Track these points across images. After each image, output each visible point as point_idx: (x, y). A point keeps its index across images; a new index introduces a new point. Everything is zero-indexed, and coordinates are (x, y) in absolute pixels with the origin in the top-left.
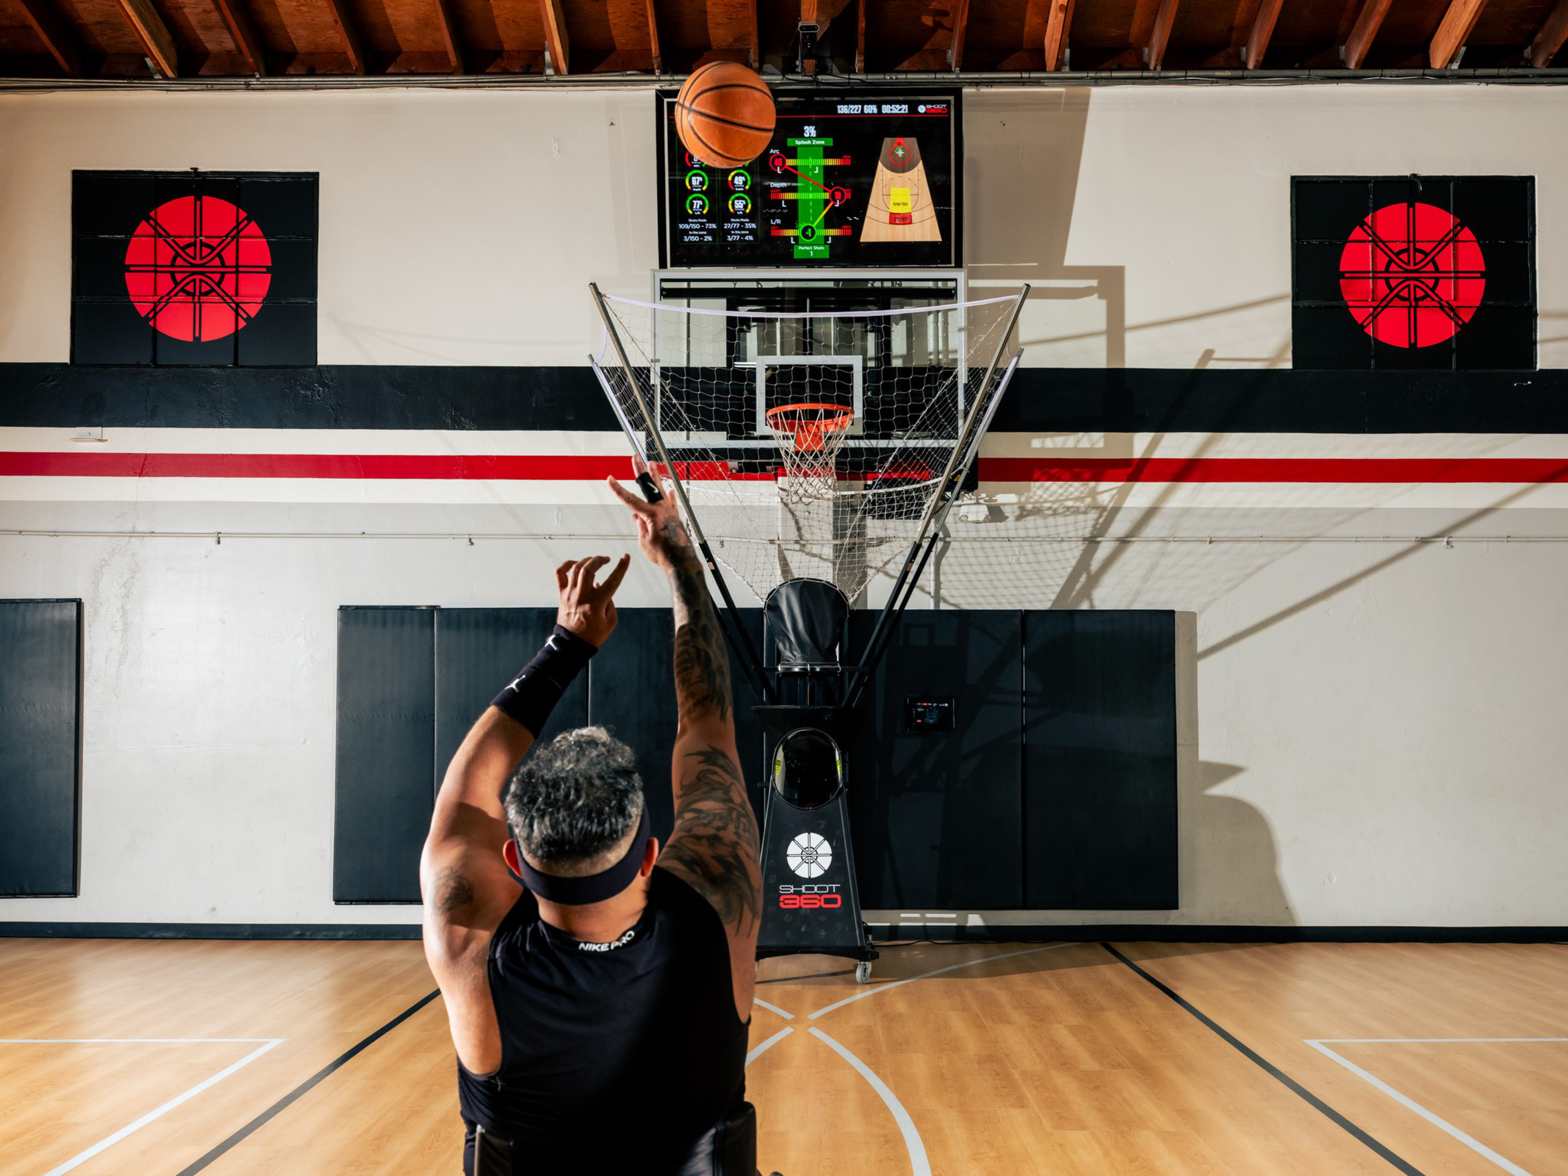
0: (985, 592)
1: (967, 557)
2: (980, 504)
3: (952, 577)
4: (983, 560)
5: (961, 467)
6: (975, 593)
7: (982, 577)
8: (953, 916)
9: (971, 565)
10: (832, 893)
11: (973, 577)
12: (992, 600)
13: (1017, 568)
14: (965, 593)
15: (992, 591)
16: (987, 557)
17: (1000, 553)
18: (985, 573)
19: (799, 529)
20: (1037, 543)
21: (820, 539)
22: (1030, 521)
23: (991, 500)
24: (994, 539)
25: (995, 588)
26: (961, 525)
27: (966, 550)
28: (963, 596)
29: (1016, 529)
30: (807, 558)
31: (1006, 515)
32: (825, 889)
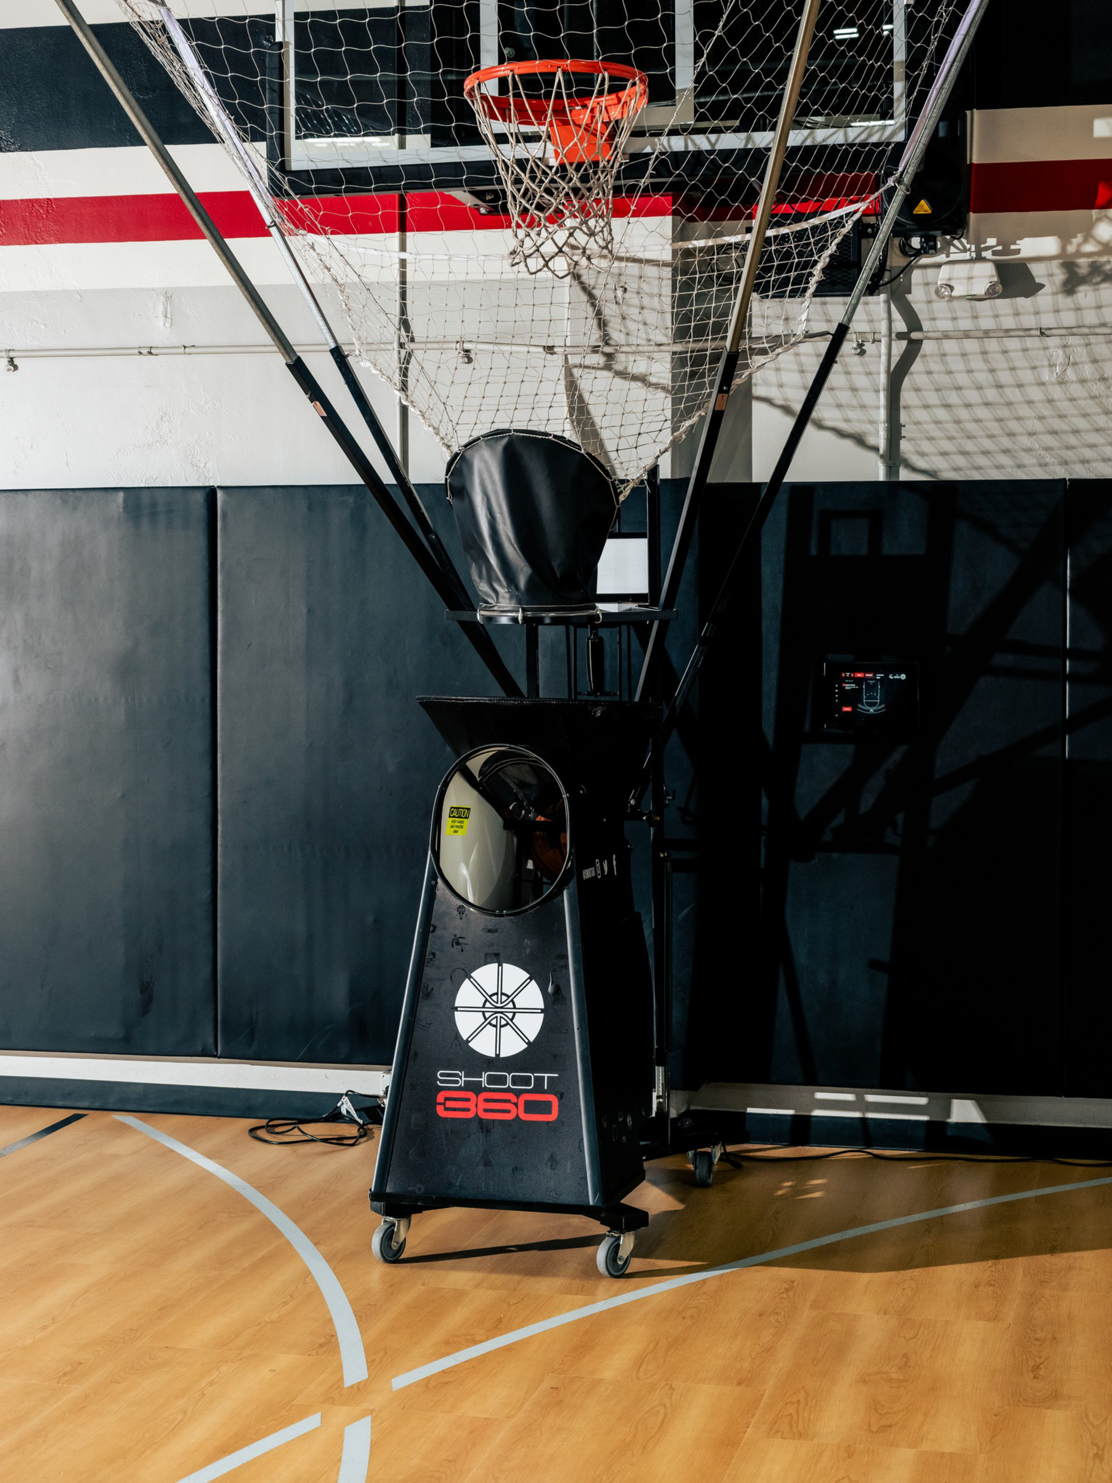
0: (988, 444)
1: (950, 372)
2: (984, 260)
3: (921, 415)
4: (983, 377)
5: (891, 182)
6: (969, 446)
7: (982, 413)
8: (923, 1101)
9: (959, 388)
10: (542, 1091)
11: (963, 414)
12: (1004, 460)
13: (1057, 393)
14: (948, 446)
15: (1006, 442)
16: (992, 371)
17: (1020, 361)
18: (987, 404)
19: (602, 324)
20: (1101, 339)
21: (644, 342)
22: (1085, 295)
23: (1006, 251)
24: (1008, 333)
25: (1011, 434)
26: (940, 307)
27: (948, 358)
28: (944, 454)
29: (1057, 311)
30: (618, 381)
31: (1038, 280)
32: (526, 1081)
